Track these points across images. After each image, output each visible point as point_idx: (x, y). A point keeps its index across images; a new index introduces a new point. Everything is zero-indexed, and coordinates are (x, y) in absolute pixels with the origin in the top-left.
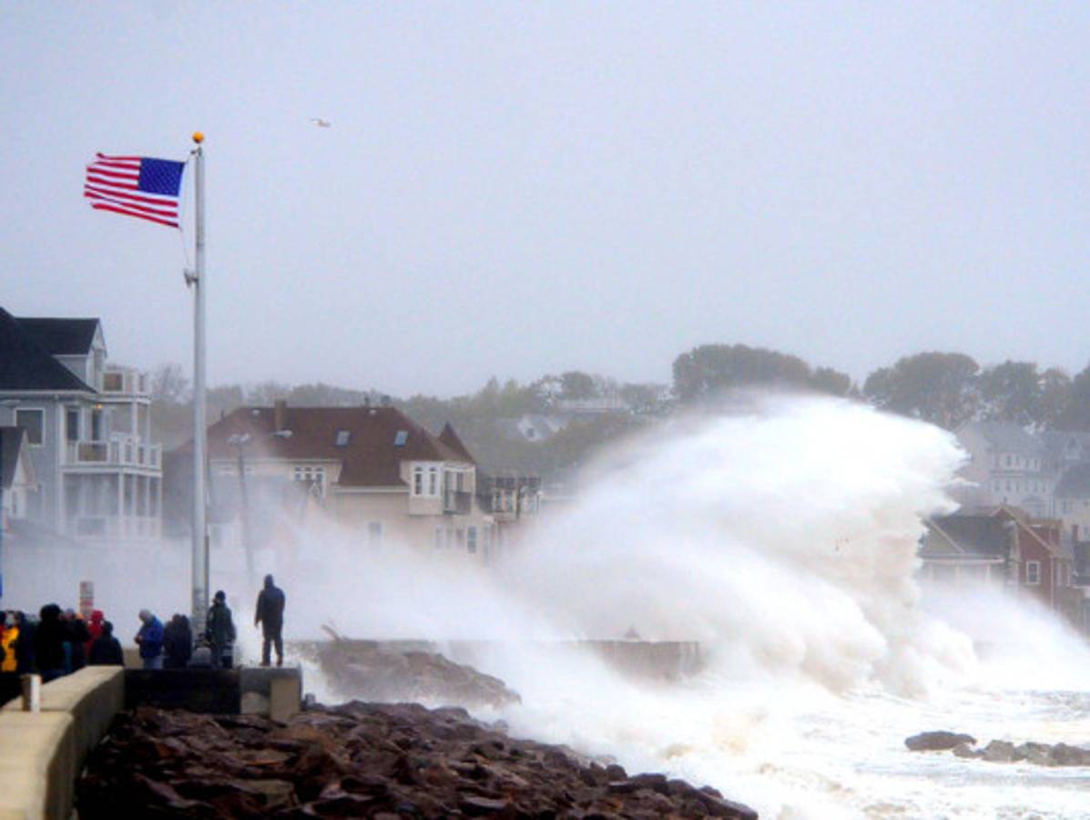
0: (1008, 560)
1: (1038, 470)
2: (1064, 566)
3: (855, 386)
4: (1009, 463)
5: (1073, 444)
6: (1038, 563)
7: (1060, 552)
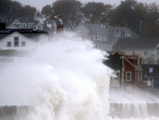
0: (121, 71)
1: (107, 40)
2: (140, 74)
3: (38, 11)
4: (96, 38)
5: (117, 32)
6: (131, 72)
7: (138, 68)
